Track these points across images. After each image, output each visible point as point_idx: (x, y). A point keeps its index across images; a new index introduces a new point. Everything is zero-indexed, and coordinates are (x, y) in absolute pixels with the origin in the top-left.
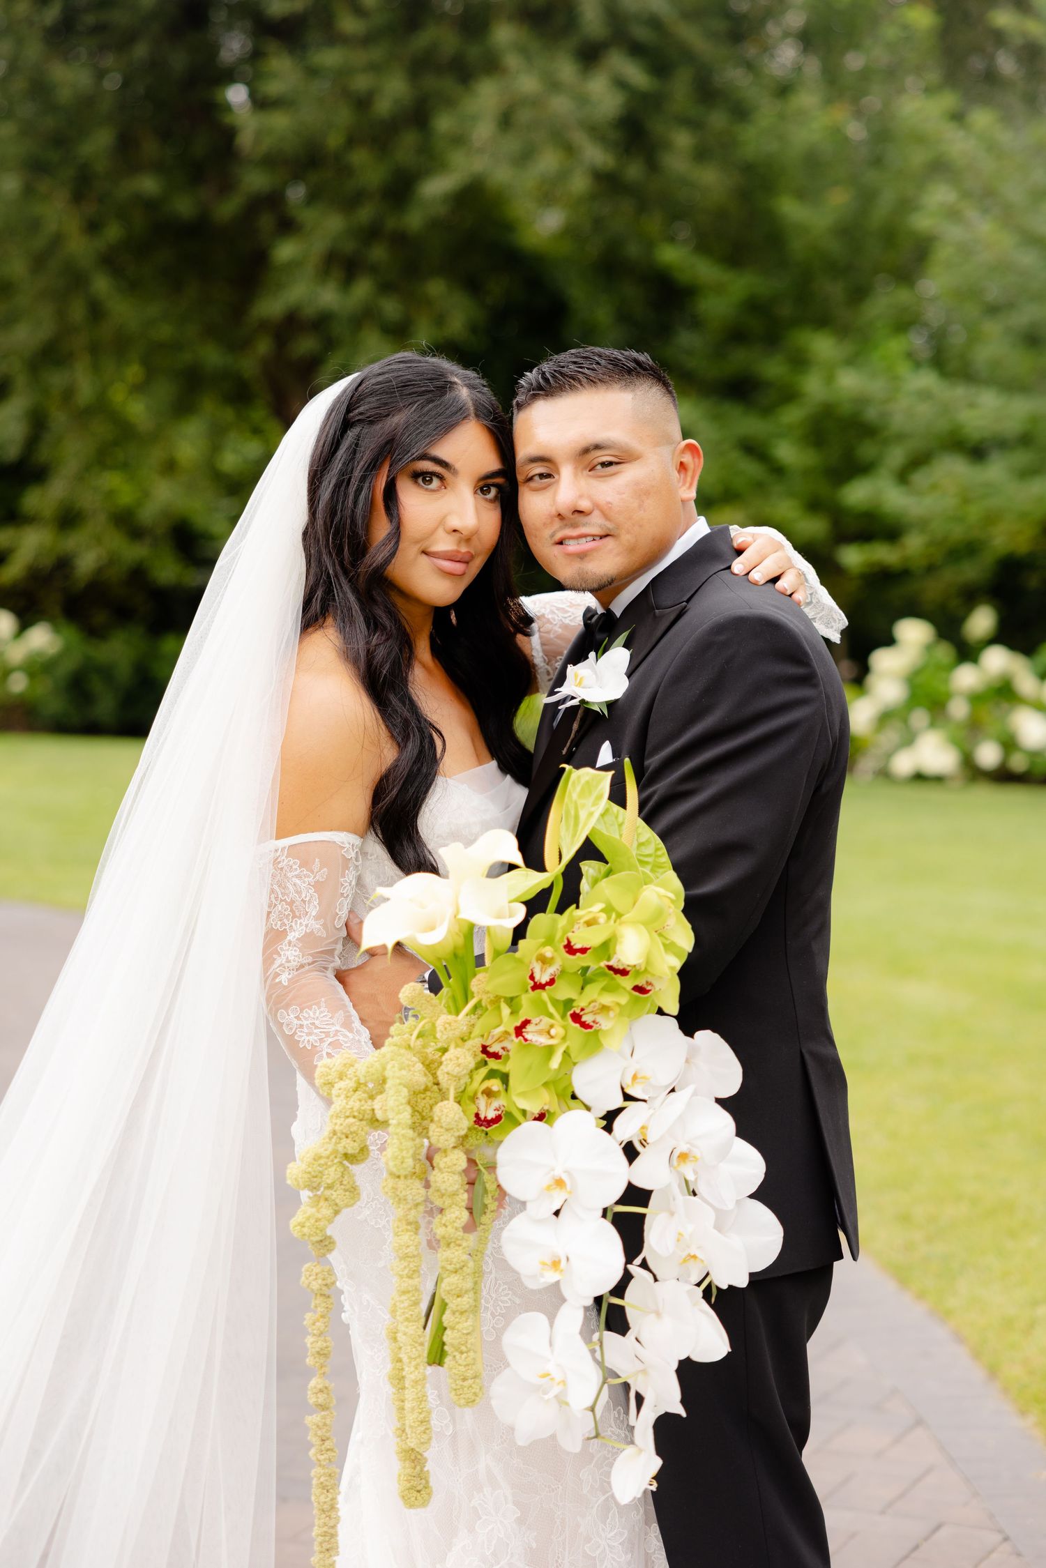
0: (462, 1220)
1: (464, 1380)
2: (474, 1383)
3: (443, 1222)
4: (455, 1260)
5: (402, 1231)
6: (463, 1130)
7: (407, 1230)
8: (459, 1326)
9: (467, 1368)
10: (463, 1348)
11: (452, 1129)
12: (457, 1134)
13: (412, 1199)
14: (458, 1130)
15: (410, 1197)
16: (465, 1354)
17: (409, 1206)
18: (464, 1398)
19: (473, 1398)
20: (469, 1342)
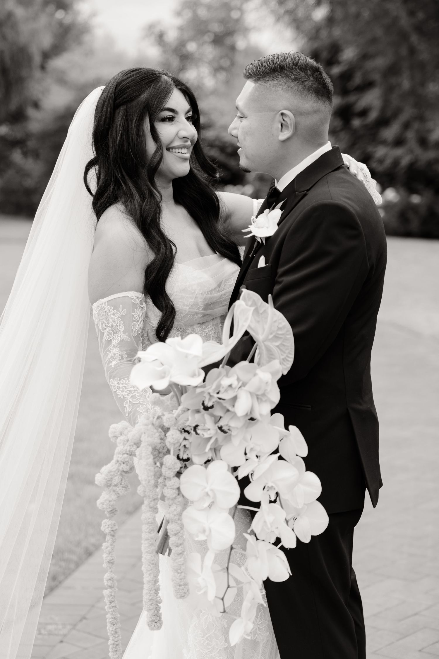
0: (177, 511)
1: (180, 586)
2: (185, 587)
3: (169, 511)
4: (174, 530)
5: (147, 511)
6: (177, 468)
7: (149, 511)
8: (177, 561)
9: (181, 580)
10: (179, 571)
11: (171, 468)
12: (174, 470)
13: (152, 497)
14: (174, 469)
15: (151, 496)
16: (180, 574)
17: (151, 500)
18: (180, 595)
19: (184, 595)
20: (182, 568)
